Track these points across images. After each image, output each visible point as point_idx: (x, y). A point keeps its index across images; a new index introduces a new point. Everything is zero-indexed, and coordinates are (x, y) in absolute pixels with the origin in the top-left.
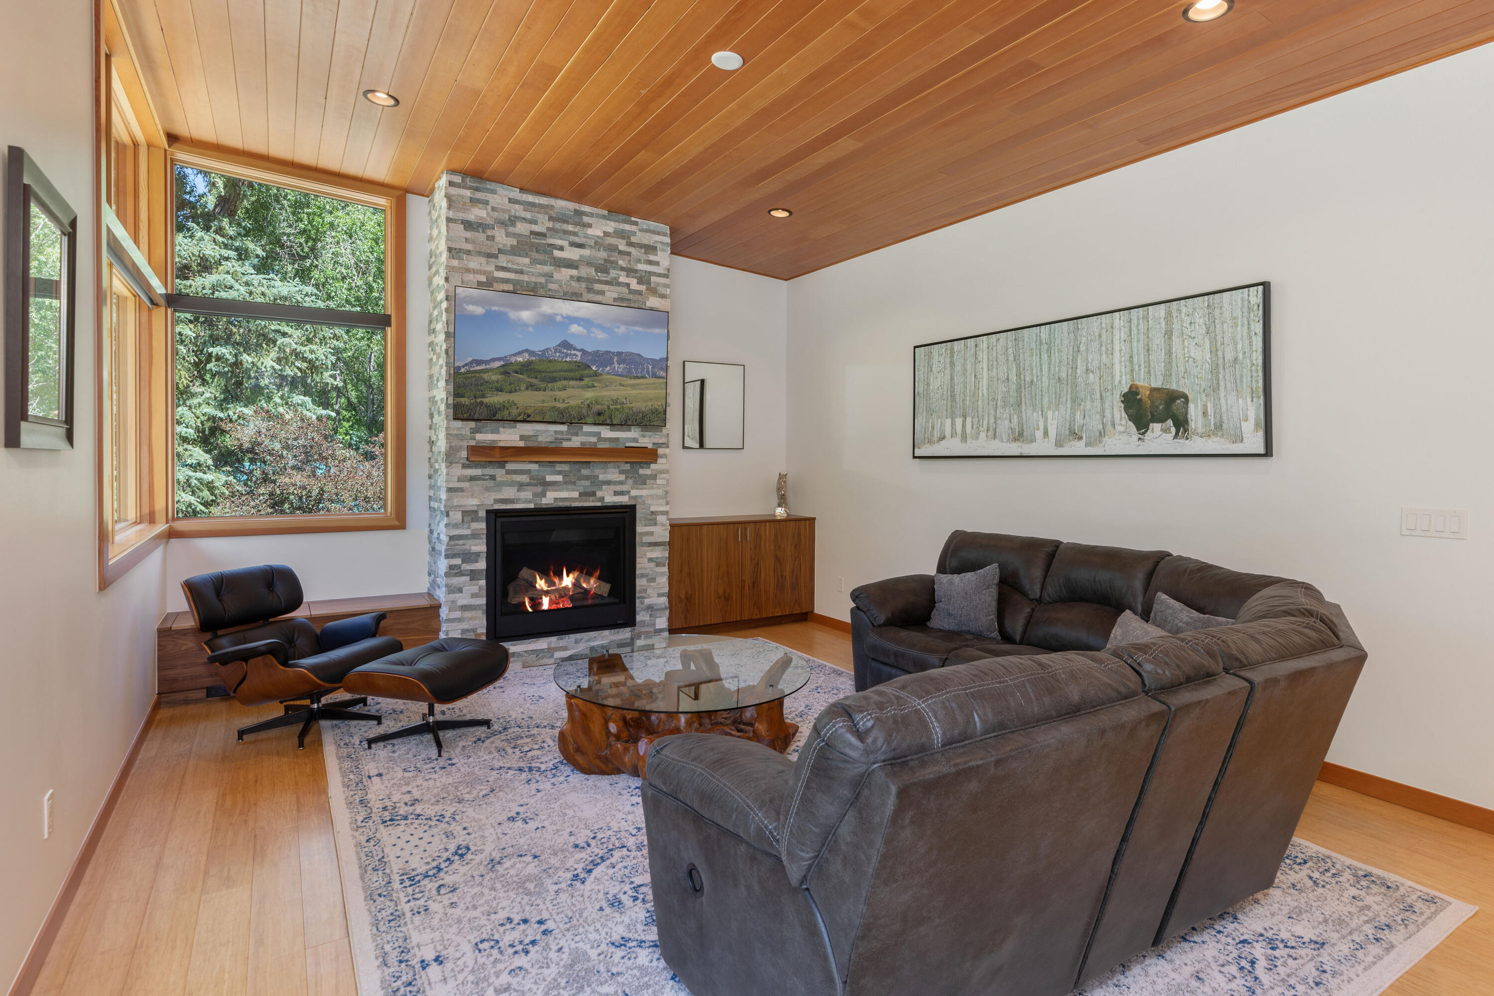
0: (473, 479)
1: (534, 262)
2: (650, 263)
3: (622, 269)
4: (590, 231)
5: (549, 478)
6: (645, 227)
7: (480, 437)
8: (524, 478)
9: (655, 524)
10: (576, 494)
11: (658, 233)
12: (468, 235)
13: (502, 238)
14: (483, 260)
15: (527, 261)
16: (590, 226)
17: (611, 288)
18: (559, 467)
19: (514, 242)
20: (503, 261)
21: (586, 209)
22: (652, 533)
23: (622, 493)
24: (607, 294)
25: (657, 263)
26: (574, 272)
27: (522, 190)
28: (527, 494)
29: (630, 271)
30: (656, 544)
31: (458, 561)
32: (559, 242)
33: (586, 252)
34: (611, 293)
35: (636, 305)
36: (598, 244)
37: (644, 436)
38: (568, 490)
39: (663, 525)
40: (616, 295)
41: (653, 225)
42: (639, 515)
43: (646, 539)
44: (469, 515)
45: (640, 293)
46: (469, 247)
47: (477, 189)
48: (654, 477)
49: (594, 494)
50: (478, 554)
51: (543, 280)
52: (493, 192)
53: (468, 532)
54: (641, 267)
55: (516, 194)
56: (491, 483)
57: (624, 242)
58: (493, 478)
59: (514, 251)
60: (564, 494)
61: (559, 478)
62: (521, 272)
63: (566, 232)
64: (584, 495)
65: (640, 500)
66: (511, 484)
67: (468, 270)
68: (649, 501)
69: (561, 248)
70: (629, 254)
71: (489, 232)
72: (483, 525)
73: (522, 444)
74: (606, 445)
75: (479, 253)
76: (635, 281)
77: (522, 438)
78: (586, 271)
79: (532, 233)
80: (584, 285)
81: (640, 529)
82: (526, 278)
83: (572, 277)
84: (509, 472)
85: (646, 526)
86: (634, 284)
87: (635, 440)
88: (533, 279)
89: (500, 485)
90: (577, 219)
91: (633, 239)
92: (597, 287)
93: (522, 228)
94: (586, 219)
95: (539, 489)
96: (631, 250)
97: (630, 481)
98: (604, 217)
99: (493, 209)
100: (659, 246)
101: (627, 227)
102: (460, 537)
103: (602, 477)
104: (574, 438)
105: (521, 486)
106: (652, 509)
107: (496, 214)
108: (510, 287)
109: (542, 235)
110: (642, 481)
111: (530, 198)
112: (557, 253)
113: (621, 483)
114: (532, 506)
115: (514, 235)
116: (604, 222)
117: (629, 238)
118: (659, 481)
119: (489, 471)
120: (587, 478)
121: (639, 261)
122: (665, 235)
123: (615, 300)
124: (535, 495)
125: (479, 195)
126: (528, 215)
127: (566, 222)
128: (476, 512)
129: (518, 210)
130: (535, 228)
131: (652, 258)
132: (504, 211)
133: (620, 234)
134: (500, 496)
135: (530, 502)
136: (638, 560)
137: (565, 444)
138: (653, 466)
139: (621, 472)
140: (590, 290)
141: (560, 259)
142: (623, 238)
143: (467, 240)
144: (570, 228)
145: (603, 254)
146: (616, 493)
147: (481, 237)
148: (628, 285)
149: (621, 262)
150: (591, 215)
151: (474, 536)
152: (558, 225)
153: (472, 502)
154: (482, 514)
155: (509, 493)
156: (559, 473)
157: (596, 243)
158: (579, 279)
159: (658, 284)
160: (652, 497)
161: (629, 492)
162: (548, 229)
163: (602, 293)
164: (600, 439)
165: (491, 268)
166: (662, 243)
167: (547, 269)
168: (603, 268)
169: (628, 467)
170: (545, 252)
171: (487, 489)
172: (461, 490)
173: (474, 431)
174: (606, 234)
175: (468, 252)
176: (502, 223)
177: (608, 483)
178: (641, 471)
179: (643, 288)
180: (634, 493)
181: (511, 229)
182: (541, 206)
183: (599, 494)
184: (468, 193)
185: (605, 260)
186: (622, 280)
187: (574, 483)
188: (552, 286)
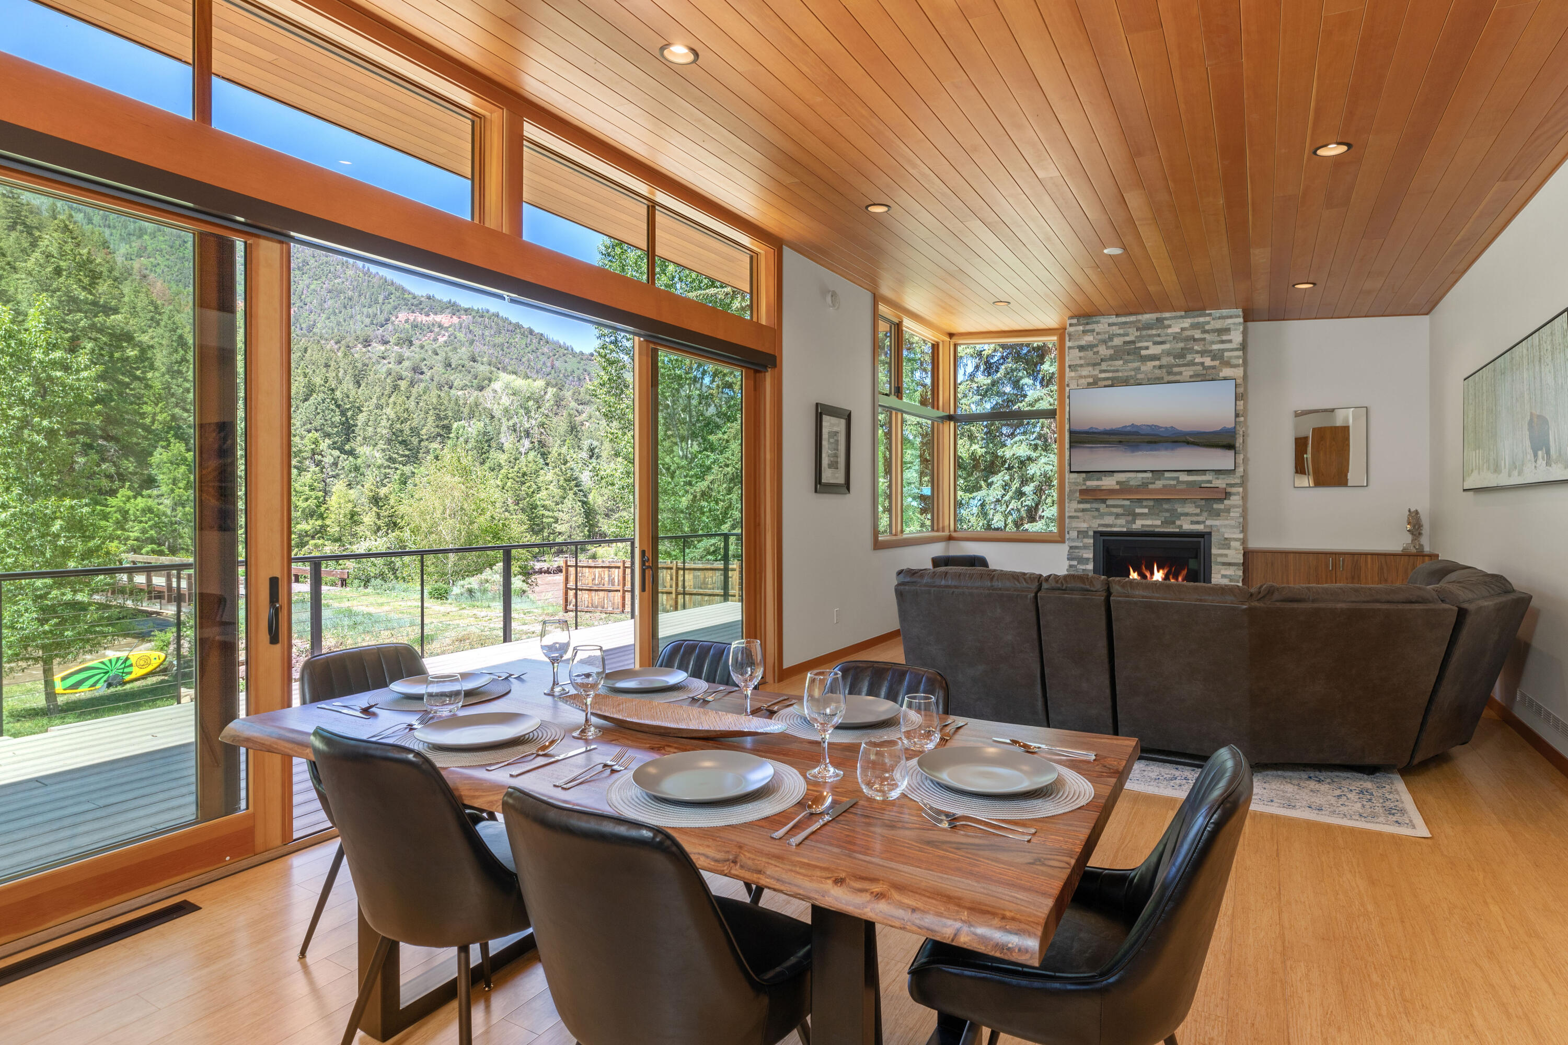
0: (1083, 510)
1: (1126, 362)
2: (1223, 342)
3: (1197, 352)
4: (1170, 331)
5: (1138, 511)
6: (1218, 315)
7: (1089, 483)
8: (1119, 510)
9: (1229, 548)
10: (1158, 523)
11: (1231, 317)
12: (1082, 354)
13: (1103, 351)
14: (1090, 368)
15: (1121, 362)
16: (1169, 326)
17: (1187, 368)
18: (1145, 503)
19: (1111, 352)
20: (1104, 366)
21: (1167, 315)
22: (1226, 555)
23: (1198, 523)
24: (1184, 374)
25: (1230, 341)
26: (1157, 363)
27: (1117, 315)
28: (1121, 521)
29: (1203, 353)
30: (1230, 564)
31: (1075, 563)
32: (1145, 344)
33: (1167, 346)
34: (1188, 372)
35: (1210, 378)
36: (1176, 338)
37: (1218, 478)
38: (1152, 519)
39: (1236, 549)
40: (1192, 373)
41: (1225, 312)
42: (1214, 539)
43: (1220, 559)
44: (1082, 534)
45: (1214, 367)
46: (1082, 362)
47: (1087, 324)
48: (1228, 511)
49: (1174, 523)
50: (1088, 559)
51: (1133, 373)
52: (1098, 322)
53: (1081, 545)
54: (1215, 347)
55: (1113, 319)
56: (1096, 514)
57: (1199, 331)
58: (1097, 510)
59: (1112, 358)
60: (1149, 522)
61: (1146, 511)
62: (1117, 371)
63: (1150, 336)
64: (1165, 523)
65: (1214, 529)
66: (1111, 514)
67: (1081, 377)
68: (1223, 530)
69: (1147, 348)
70: (1204, 339)
71: (1095, 350)
72: (1091, 541)
73: (1118, 487)
74: (1184, 487)
75: (1088, 365)
76: (1209, 359)
77: (1118, 483)
78: (1165, 361)
79: (1124, 342)
80: (1164, 370)
81: (1214, 551)
82: (1120, 374)
83: (1154, 367)
84: (1107, 506)
85: (1219, 549)
86: (1208, 362)
87: (1210, 482)
88: (1126, 374)
89: (1102, 516)
90: (1159, 325)
91: (1207, 327)
92: (1176, 370)
93: (1117, 341)
94: (1166, 322)
95: (1130, 518)
96: (1206, 336)
97: (1205, 514)
98: (1182, 317)
99: (1098, 334)
100: (1232, 326)
101: (1201, 320)
102: (1076, 547)
103: (1179, 510)
104: (1157, 482)
105: (1117, 516)
106: (1226, 536)
107: (1099, 337)
108: (1110, 382)
109: (1133, 342)
110: (1217, 514)
111: (1123, 319)
112: (1143, 352)
113: (1197, 515)
114: (1125, 530)
115: (1112, 347)
116: (1181, 321)
117: (1203, 327)
118: (1232, 514)
119: (1095, 505)
120: (1167, 510)
121: (1213, 343)
122: (1237, 316)
123: (1191, 377)
124: (1127, 522)
125: (1089, 327)
126: (1121, 331)
127: (1152, 329)
128: (1087, 532)
129: (1116, 330)
130: (1127, 339)
131: (1224, 338)
132: (1105, 333)
133: (1194, 326)
134: (1102, 522)
135: (1123, 527)
136: (1213, 575)
137: (1150, 486)
138: (1226, 502)
139: (1196, 507)
140: (1169, 373)
141: (1146, 356)
142: (1198, 329)
143: (1080, 358)
144: (1154, 332)
145: (1181, 345)
146: (1193, 523)
147: (1090, 354)
148: (1202, 364)
149: (1196, 347)
150: (1171, 318)
151: (1085, 547)
152: (1144, 333)
153: (1084, 526)
154: (1091, 533)
155: (1109, 520)
156: (1145, 507)
157: (1174, 338)
158: (1160, 367)
159: (1231, 357)
160: (1225, 526)
161: (1204, 522)
162: (1136, 337)
163: (1180, 373)
164: (1179, 482)
165: (1097, 372)
166: (1234, 324)
167: (1136, 364)
168: (1181, 355)
169: (1203, 503)
170: (1134, 353)
171: (1094, 517)
172: (1077, 517)
173: (1085, 480)
174: (1183, 329)
175: (1081, 366)
176: (1104, 342)
177: (1187, 514)
178: (1215, 506)
179: (1217, 363)
180: (1208, 523)
181: (1110, 344)
182: (1131, 323)
183: (1178, 523)
184: (1081, 328)
185: (1182, 349)
186: (1197, 360)
187: (1158, 514)
188: (1139, 376)
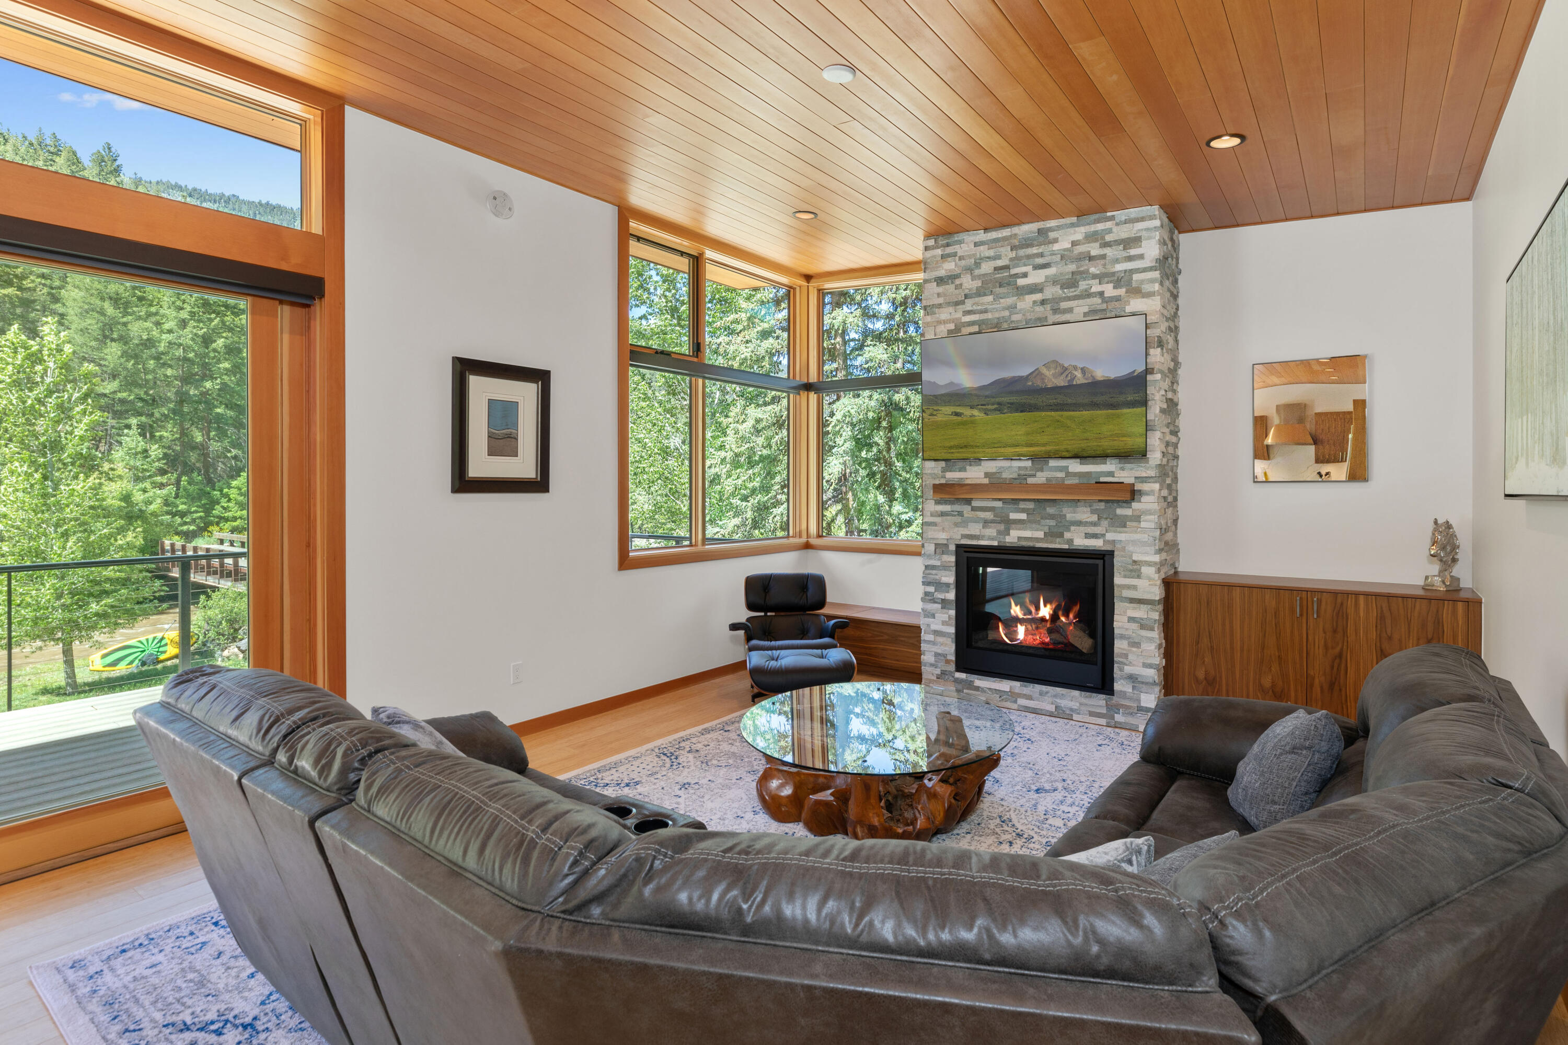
0: (943, 514)
1: (998, 297)
2: (1130, 259)
3: (1095, 277)
4: (1056, 247)
5: (1013, 516)
6: (1123, 218)
7: (950, 475)
8: (989, 515)
9: (1139, 577)
10: (1040, 534)
11: (1142, 219)
12: (940, 289)
13: (969, 283)
14: (951, 309)
15: (990, 298)
16: (1056, 241)
17: (1081, 302)
18: (1022, 505)
19: (978, 283)
20: (969, 305)
21: (1052, 223)
22: (1134, 588)
23: (1095, 536)
24: (1076, 310)
25: (1141, 257)
26: (1038, 297)
27: (986, 230)
28: (991, 531)
29: (1101, 278)
30: (1141, 601)
31: (931, 589)
32: (1023, 269)
33: (1051, 271)
34: (1080, 308)
35: (1113, 314)
36: (1064, 257)
37: (1122, 469)
38: (1032, 529)
39: (1150, 579)
40: (1086, 309)
41: (1133, 212)
42: (1117, 561)
43: (1127, 593)
44: (941, 548)
45: (1118, 299)
46: (941, 300)
47: (948, 245)
48: (1137, 518)
49: (1061, 535)
50: (948, 585)
51: (1007, 313)
52: (960, 242)
53: (938, 563)
54: (1119, 267)
55: (981, 236)
56: (959, 519)
57: (1097, 245)
58: (960, 514)
59: (980, 293)
60: (1027, 534)
61: (1023, 516)
62: (986, 311)
63: (1029, 257)
64: (1050, 535)
65: (1118, 546)
66: (976, 520)
67: (940, 322)
68: (1130, 548)
69: (1025, 275)
70: (1103, 257)
71: (957, 282)
72: (953, 559)
73: (986, 481)
74: (1075, 481)
75: (949, 304)
76: (1111, 286)
77: (987, 475)
78: (1051, 292)
79: (995, 269)
80: (1048, 307)
81: (1118, 580)
82: (989, 316)
83: (1035, 302)
84: (974, 509)
85: (1125, 577)
86: (1109, 290)
87: (1111, 474)
88: (997, 315)
89: (965, 523)
90: (1041, 239)
91: (1108, 238)
92: (1064, 305)
93: (986, 267)
94: (1052, 235)
95: (1002, 527)
96: (1108, 251)
97: (1105, 523)
98: (1073, 225)
99: (961, 258)
100: (1144, 234)
101: (1100, 227)
102: (933, 567)
103: (1069, 516)
104: (1039, 474)
105: (986, 523)
106: (1135, 558)
107: (963, 263)
108: (975, 328)
109: (1006, 268)
110: (1122, 523)
111: (994, 235)
112: (1021, 282)
113: (1094, 524)
114: (995, 543)
115: (979, 277)
116: (1071, 230)
117: (1103, 238)
118: (1143, 524)
119: (957, 507)
120: (1052, 517)
121: (1117, 261)
122: (1152, 218)
123: (1085, 314)
124: (999, 532)
125: (949, 250)
126: (991, 253)
127: (1031, 245)
128: (946, 545)
129: (984, 251)
130: (999, 263)
131: (1133, 252)
132: (970, 257)
133: (1091, 237)
134: (966, 532)
135: (993, 539)
136: (1116, 617)
137: (1030, 481)
138: (1135, 505)
139: (1093, 512)
140: (1056, 311)
141: (1023, 287)
142: (1096, 241)
143: (939, 295)
144: (1035, 250)
145: (1072, 267)
146: (1088, 536)
147: (950, 288)
148: (1101, 294)
149: (1093, 270)
150: (1059, 228)
151: (944, 567)
152: (1022, 252)
153: (942, 536)
154: (952, 548)
155: (975, 529)
156: (1023, 511)
157: (1062, 257)
158: (1043, 302)
159: (1142, 282)
160: (1134, 542)
161: (1103, 535)
162: (1011, 260)
163: (1070, 310)
164: (1068, 474)
165: (959, 315)
166: (1147, 229)
167: (1010, 301)
168: (1072, 283)
169: (1102, 506)
170: (1009, 284)
171: (956, 525)
172: (934, 524)
173: (944, 470)
174: (1074, 243)
175: (940, 306)
176: (969, 270)
177: (1079, 523)
178: (1119, 511)
179: (1122, 292)
180: (1110, 536)
181: (977, 272)
182: (1005, 239)
183: (1067, 535)
184: (939, 252)
185: (1073, 273)
186: (1094, 290)
187: (1038, 523)
188: (1015, 317)
